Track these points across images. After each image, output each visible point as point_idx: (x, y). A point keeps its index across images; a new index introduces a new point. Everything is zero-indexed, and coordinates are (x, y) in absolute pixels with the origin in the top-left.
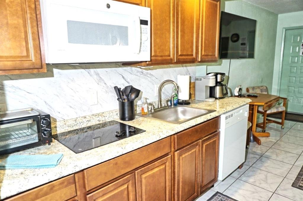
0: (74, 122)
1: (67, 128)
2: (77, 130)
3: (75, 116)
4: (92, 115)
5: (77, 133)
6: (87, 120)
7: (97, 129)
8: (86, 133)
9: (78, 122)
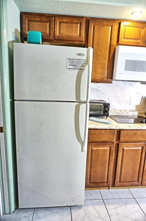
0: (120, 112)
1: (116, 114)
2: (120, 116)
3: (121, 109)
4: (130, 110)
5: (120, 118)
6: (127, 112)
7: (131, 118)
8: (125, 119)
9: (122, 112)
